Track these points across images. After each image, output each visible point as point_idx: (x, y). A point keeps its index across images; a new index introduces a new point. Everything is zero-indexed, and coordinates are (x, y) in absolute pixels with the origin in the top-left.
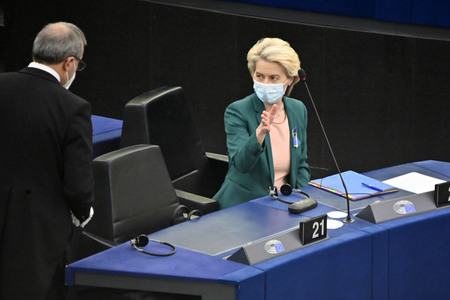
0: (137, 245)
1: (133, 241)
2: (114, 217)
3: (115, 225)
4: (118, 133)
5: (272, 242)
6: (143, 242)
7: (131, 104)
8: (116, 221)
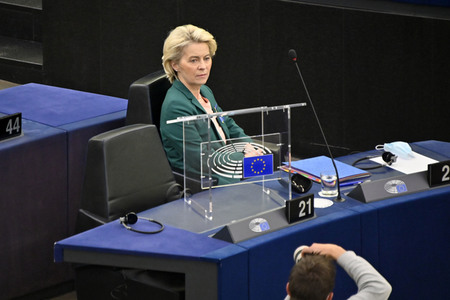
0: (126, 223)
1: (122, 219)
2: (108, 196)
3: (109, 203)
4: (124, 114)
5: (257, 220)
6: (132, 220)
7: (135, 85)
8: (111, 199)
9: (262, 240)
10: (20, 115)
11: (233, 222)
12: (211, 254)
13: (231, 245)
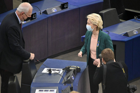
9: (136, 36)
10: (68, 3)
11: (129, 31)
12: (123, 40)
13: (128, 37)
